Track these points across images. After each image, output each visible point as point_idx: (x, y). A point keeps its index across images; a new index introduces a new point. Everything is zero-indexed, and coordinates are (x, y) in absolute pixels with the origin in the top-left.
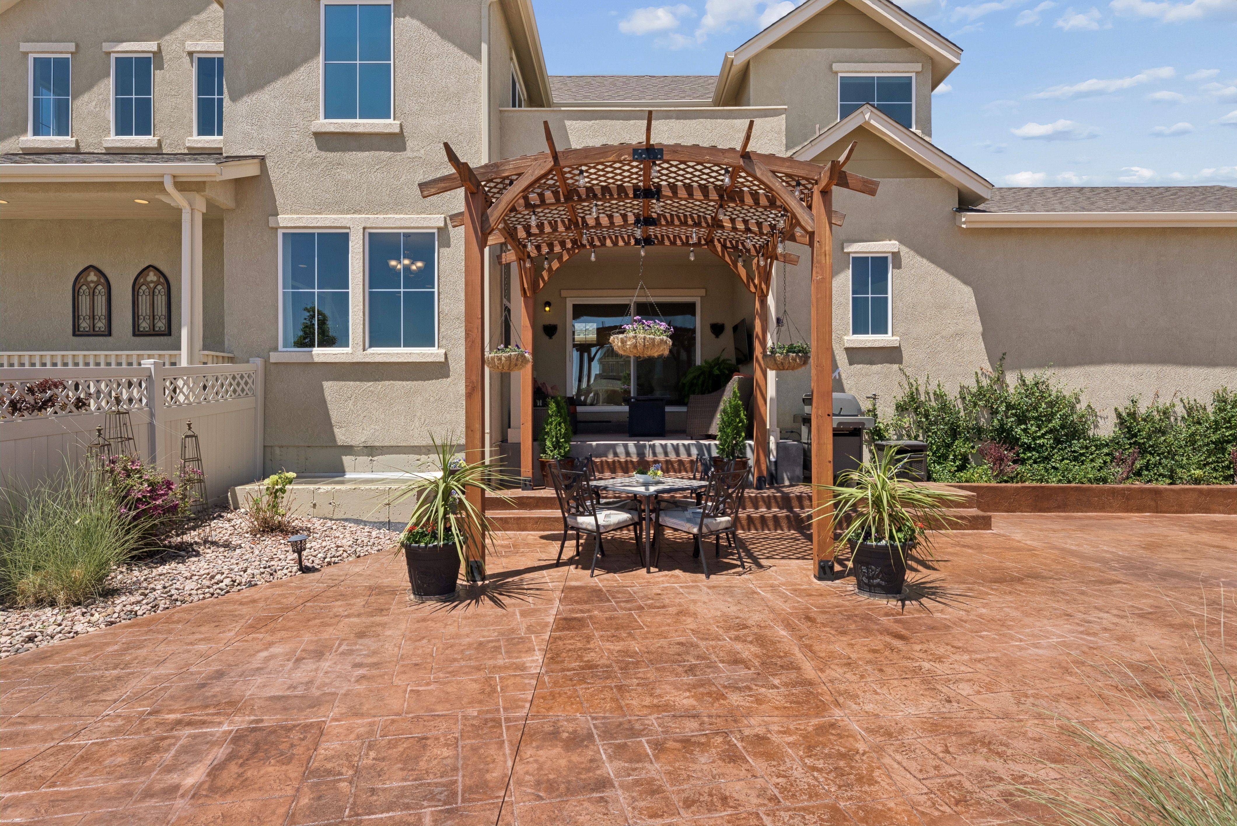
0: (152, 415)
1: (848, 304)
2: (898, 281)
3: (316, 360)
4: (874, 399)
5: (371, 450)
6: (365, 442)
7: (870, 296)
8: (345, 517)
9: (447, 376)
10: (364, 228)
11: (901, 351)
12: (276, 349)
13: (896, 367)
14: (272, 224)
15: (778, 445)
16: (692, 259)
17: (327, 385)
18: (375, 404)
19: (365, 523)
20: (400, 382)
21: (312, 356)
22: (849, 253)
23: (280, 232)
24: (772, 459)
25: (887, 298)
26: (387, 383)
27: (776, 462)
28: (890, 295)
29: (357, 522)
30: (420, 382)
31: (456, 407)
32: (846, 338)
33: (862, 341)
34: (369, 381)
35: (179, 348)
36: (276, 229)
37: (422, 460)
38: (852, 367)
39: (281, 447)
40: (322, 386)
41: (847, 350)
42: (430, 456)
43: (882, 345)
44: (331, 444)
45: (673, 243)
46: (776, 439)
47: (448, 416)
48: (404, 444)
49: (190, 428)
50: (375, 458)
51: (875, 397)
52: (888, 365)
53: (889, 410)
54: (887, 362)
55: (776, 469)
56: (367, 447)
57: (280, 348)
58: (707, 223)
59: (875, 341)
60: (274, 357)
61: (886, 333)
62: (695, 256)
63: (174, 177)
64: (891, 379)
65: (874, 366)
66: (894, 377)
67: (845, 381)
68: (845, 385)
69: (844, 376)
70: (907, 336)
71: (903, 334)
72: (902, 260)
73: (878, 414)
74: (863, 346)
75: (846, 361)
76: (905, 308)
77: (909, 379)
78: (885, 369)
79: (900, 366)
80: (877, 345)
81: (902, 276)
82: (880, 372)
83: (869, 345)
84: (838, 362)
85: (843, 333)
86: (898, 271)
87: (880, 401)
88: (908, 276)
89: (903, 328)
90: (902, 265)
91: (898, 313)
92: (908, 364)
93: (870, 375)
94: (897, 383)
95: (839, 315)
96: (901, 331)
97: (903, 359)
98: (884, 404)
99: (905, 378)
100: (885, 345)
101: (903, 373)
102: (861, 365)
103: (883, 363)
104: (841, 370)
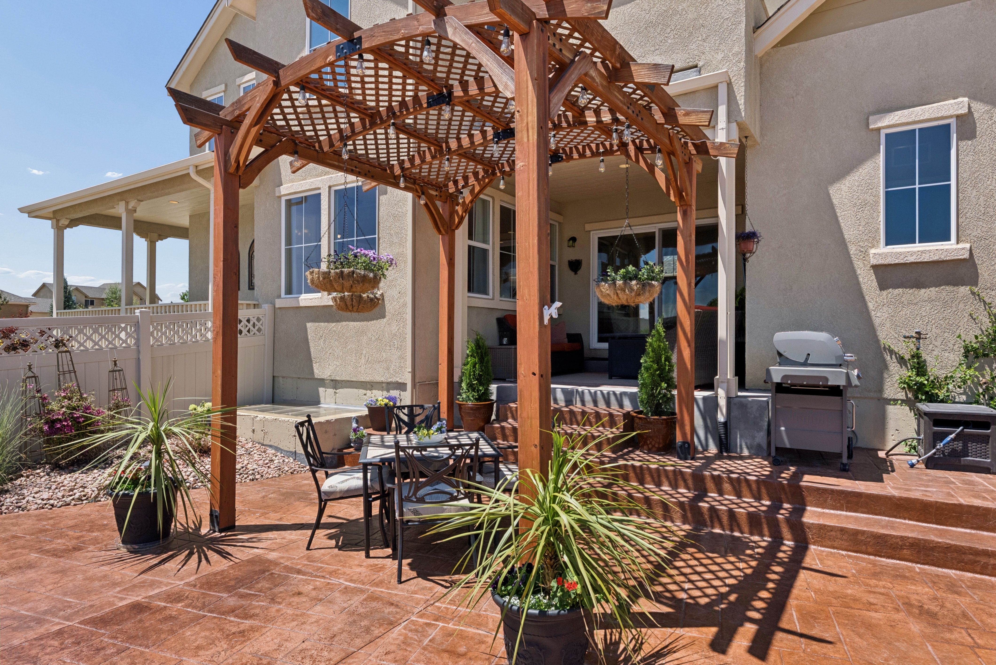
0: (139, 352)
1: (877, 202)
2: (970, 158)
3: (302, 304)
4: (918, 339)
5: (336, 384)
6: (330, 376)
7: (917, 186)
8: (270, 444)
9: (384, 317)
10: (330, 187)
11: (975, 266)
12: (279, 297)
13: (964, 290)
14: (277, 194)
15: (729, 400)
16: (602, 170)
17: (309, 325)
18: (336, 343)
19: (281, 451)
20: (352, 323)
21: (298, 301)
22: (878, 130)
23: (283, 199)
24: (721, 418)
25: (949, 186)
26: (344, 323)
27: (725, 424)
28: (953, 182)
29: (277, 449)
30: (365, 323)
31: (390, 346)
32: (873, 251)
33: (901, 254)
34: (333, 322)
35: (208, 300)
36: (280, 197)
37: (368, 395)
38: (885, 293)
39: (283, 377)
40: (306, 326)
41: (876, 268)
42: (373, 391)
43: (935, 258)
44: (310, 377)
45: (582, 156)
46: (727, 392)
47: (384, 354)
48: (355, 380)
49: (115, 364)
50: (338, 391)
51: (919, 336)
52: (951, 288)
53: (952, 356)
54: (948, 284)
55: (726, 433)
56: (332, 380)
57: (283, 295)
58: (567, 122)
59: (923, 252)
60: (279, 303)
61: (949, 239)
62: (606, 168)
63: (196, 167)
64: (955, 309)
65: (923, 290)
66: (961, 306)
67: (873, 313)
68: (874, 318)
69: (871, 305)
70: (987, 242)
71: (980, 239)
72: (978, 125)
73: (928, 362)
74: (902, 262)
75: (875, 284)
76: (982, 198)
77: (990, 308)
78: (944, 294)
79: (974, 288)
80: (926, 258)
81: (976, 150)
82: (934, 298)
83: (912, 259)
84: (862, 286)
85: (870, 245)
86: (970, 142)
87: (934, 342)
88: (988, 148)
89: (979, 230)
90: (978, 133)
91: (968, 207)
92: (989, 285)
93: (916, 304)
94: (967, 315)
95: (862, 220)
96: (974, 234)
97: (978, 277)
98: (942, 346)
99: (983, 306)
100: (943, 257)
101: (980, 299)
102: (901, 290)
103: (940, 285)
104: (867, 298)
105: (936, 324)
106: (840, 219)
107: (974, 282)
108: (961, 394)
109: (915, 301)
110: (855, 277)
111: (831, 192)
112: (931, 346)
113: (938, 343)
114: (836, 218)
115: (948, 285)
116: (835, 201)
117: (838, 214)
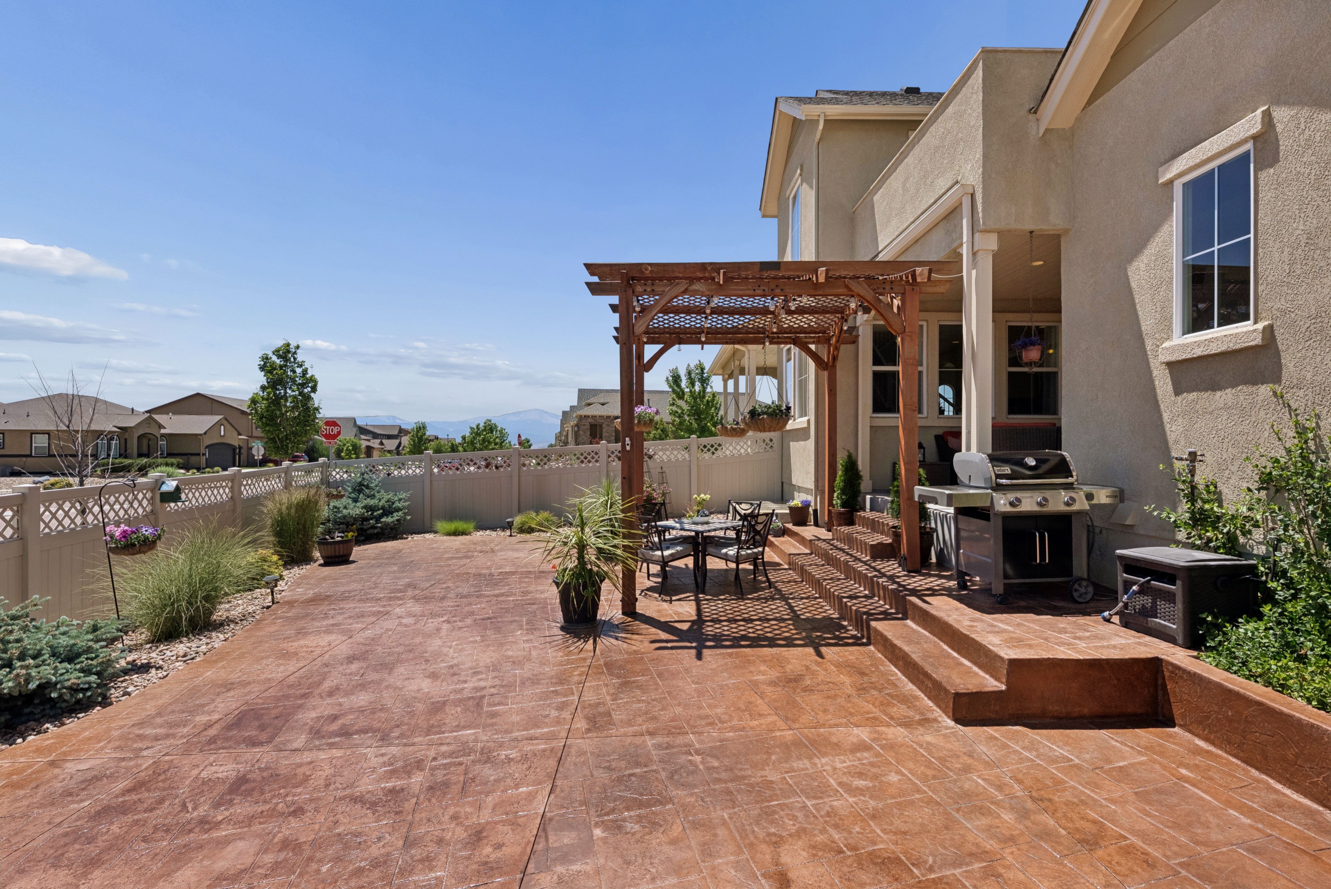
1: (1173, 279)
2: (1272, 194)
7: (1216, 248)
11: (1277, 353)
13: (1265, 390)
22: (1171, 182)
25: (1247, 241)
28: (1252, 235)
32: (1165, 345)
33: (1187, 345)
38: (1179, 399)
41: (1170, 366)
52: (1250, 389)
61: (1245, 318)
64: (1254, 419)
65: (1219, 394)
66: (1262, 413)
67: (1167, 427)
68: (1168, 433)
69: (1166, 417)
70: (1293, 315)
71: (1284, 312)
72: (1281, 143)
73: (1224, 494)
74: (1189, 356)
75: (1170, 388)
76: (1286, 250)
77: (1297, 415)
78: (1242, 398)
79: (1277, 386)
80: (1214, 349)
81: (1280, 179)
82: (1230, 404)
83: (1198, 352)
84: (1158, 391)
85: (1165, 336)
86: (1272, 170)
87: (1230, 467)
88: (1294, 172)
89: (1283, 300)
90: (1281, 154)
91: (1270, 267)
92: (1295, 382)
93: (1211, 413)
94: (1267, 427)
95: (1158, 304)
96: (1275, 307)
97: (1280, 370)
98: (1239, 473)
99: (1287, 414)
100: (1233, 346)
101: (1284, 403)
102: (1195, 394)
103: (1238, 385)
104: (1162, 407)
105: (1232, 442)
106: (1138, 306)
107: (1277, 380)
108: (1260, 543)
109: (1210, 409)
110: (1151, 381)
111: (1130, 273)
112: (1227, 472)
113: (1234, 469)
114: (1134, 305)
115: (1245, 384)
116: (1134, 285)
117: (1137, 301)
